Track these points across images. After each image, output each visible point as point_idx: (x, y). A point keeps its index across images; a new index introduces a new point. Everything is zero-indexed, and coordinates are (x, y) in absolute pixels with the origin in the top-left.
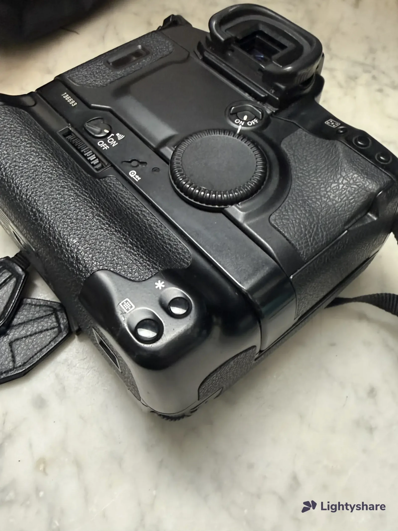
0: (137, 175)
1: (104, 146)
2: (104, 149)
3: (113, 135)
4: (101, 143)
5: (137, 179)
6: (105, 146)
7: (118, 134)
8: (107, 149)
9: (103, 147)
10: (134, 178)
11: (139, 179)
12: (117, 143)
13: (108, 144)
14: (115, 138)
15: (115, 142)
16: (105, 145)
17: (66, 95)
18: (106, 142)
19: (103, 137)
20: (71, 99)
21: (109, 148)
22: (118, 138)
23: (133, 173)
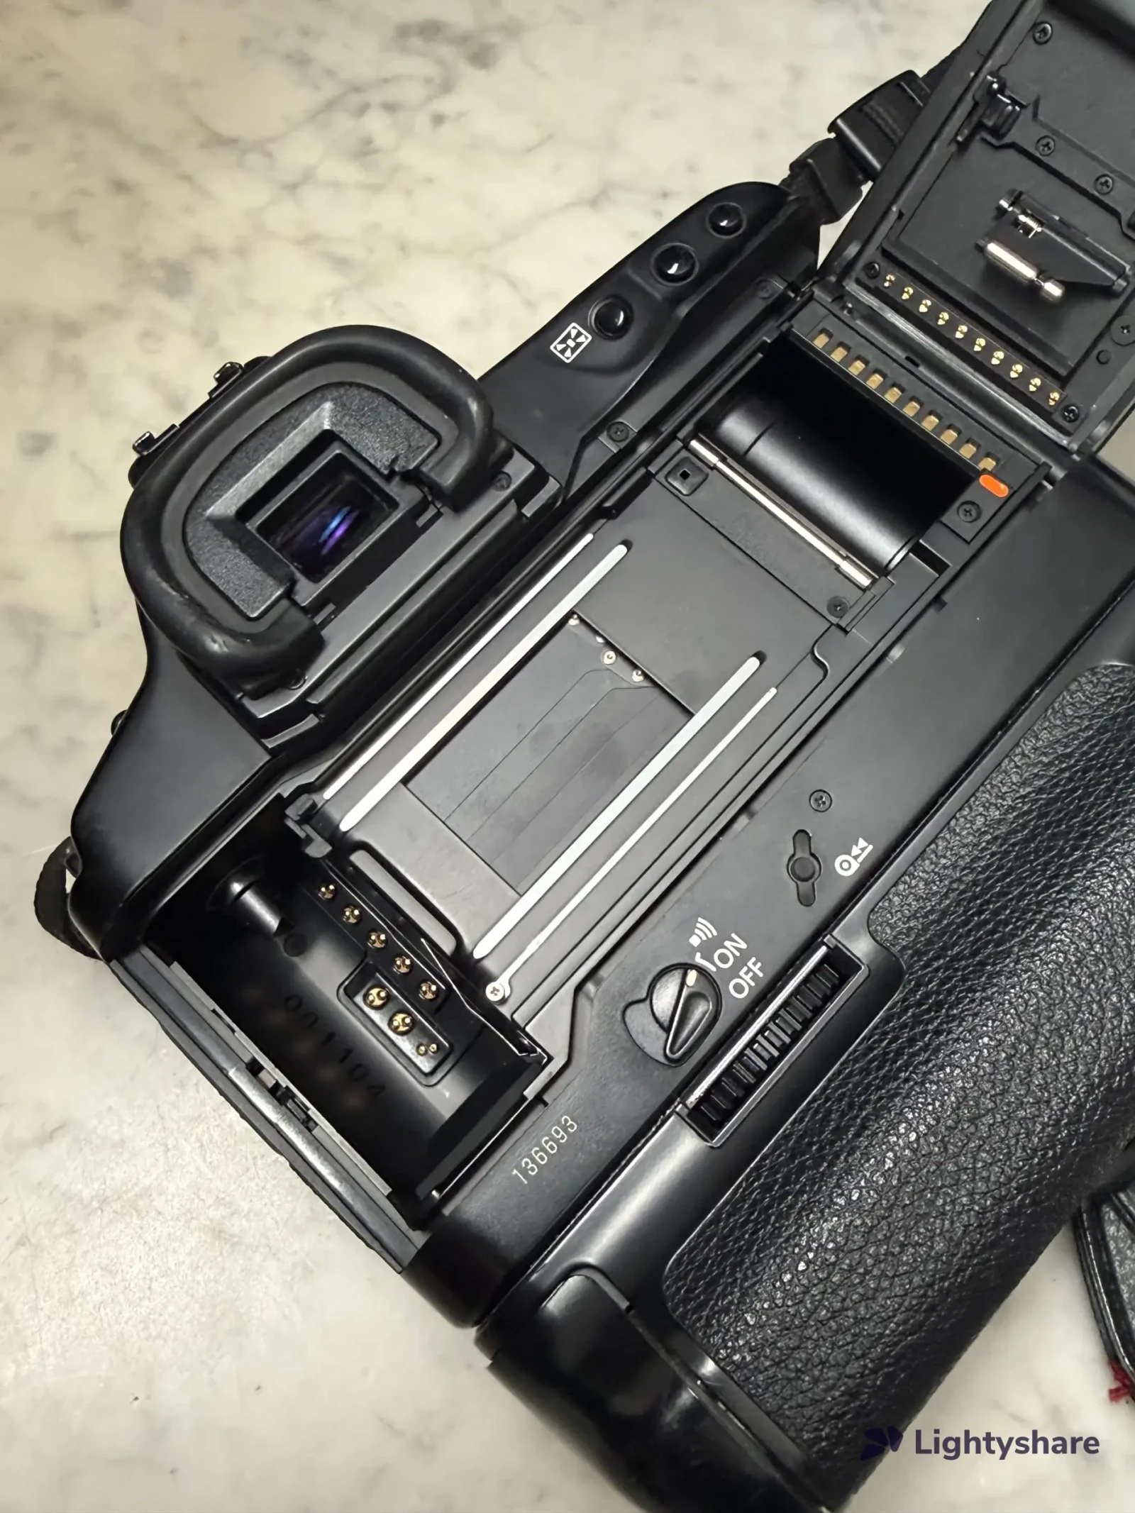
0: (849, 854)
1: (751, 974)
2: (761, 975)
3: (698, 955)
4: (739, 988)
5: (863, 849)
6: (749, 970)
7: (695, 941)
8: (759, 965)
9: (755, 977)
10: (860, 859)
11: (862, 843)
12: (734, 936)
13: (741, 961)
14: (708, 948)
15: (727, 943)
16: (746, 973)
17: (527, 1164)
18: (734, 972)
19: (712, 986)
20: (547, 1138)
21: (754, 959)
22: (710, 936)
23: (845, 865)
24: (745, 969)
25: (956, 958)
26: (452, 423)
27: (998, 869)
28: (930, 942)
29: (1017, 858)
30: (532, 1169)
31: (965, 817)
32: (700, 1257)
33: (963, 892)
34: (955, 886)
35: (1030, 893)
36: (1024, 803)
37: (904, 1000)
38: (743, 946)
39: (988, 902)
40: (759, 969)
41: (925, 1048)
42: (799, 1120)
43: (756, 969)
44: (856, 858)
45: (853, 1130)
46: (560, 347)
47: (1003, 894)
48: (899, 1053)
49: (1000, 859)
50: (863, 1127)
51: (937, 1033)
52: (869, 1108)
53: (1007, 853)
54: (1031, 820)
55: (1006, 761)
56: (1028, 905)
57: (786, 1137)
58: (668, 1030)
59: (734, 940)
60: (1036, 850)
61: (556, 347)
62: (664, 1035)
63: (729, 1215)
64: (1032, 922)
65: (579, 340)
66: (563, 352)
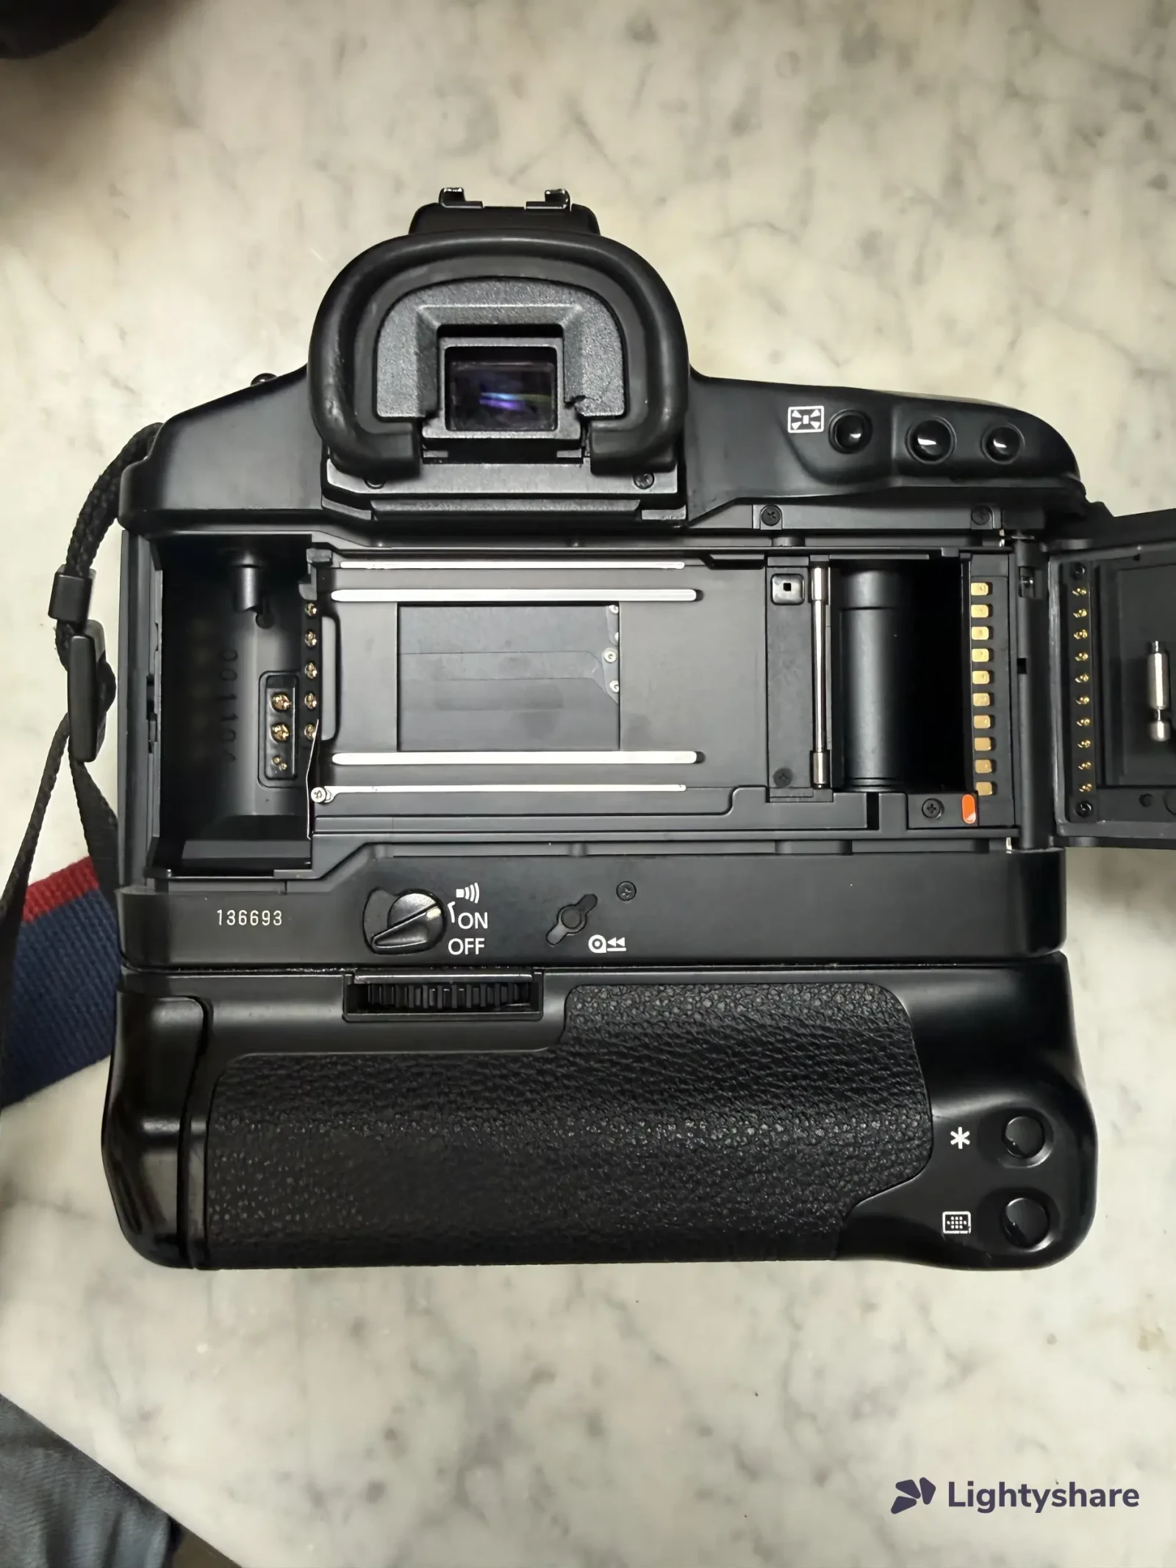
0: (607, 939)
1: (472, 946)
2: (477, 952)
3: (453, 903)
4: (456, 946)
5: (618, 946)
6: (473, 943)
7: (459, 893)
8: (483, 946)
9: (472, 951)
10: (610, 950)
11: (622, 942)
12: (486, 914)
13: (473, 933)
14: (462, 905)
15: (477, 915)
16: (470, 943)
17: (231, 914)
18: (464, 934)
19: (444, 929)
20: (257, 913)
21: (483, 940)
22: (472, 900)
23: (597, 944)
24: (472, 940)
25: (591, 1070)
26: (646, 410)
27: (681, 1046)
28: (590, 1042)
29: (697, 1052)
30: (231, 921)
31: (700, 992)
32: (266, 1072)
33: (646, 1035)
34: (645, 1025)
35: (675, 1083)
36: (743, 1022)
37: (537, 1059)
38: (485, 926)
39: (649, 1058)
40: (480, 949)
41: (510, 1103)
42: (404, 1058)
43: (478, 946)
44: (609, 946)
45: (419, 1102)
46: (797, 415)
47: (661, 1063)
48: (495, 1088)
49: (689, 1041)
50: (425, 1107)
51: (528, 1102)
52: (442, 1100)
53: (696, 1041)
54: (734, 1039)
55: (765, 986)
56: (665, 1090)
57: (385, 1059)
58: (390, 927)
59: (483, 917)
60: (712, 1062)
61: (793, 411)
62: (385, 925)
63: (306, 1068)
64: (654, 1102)
65: (813, 423)
66: (794, 420)
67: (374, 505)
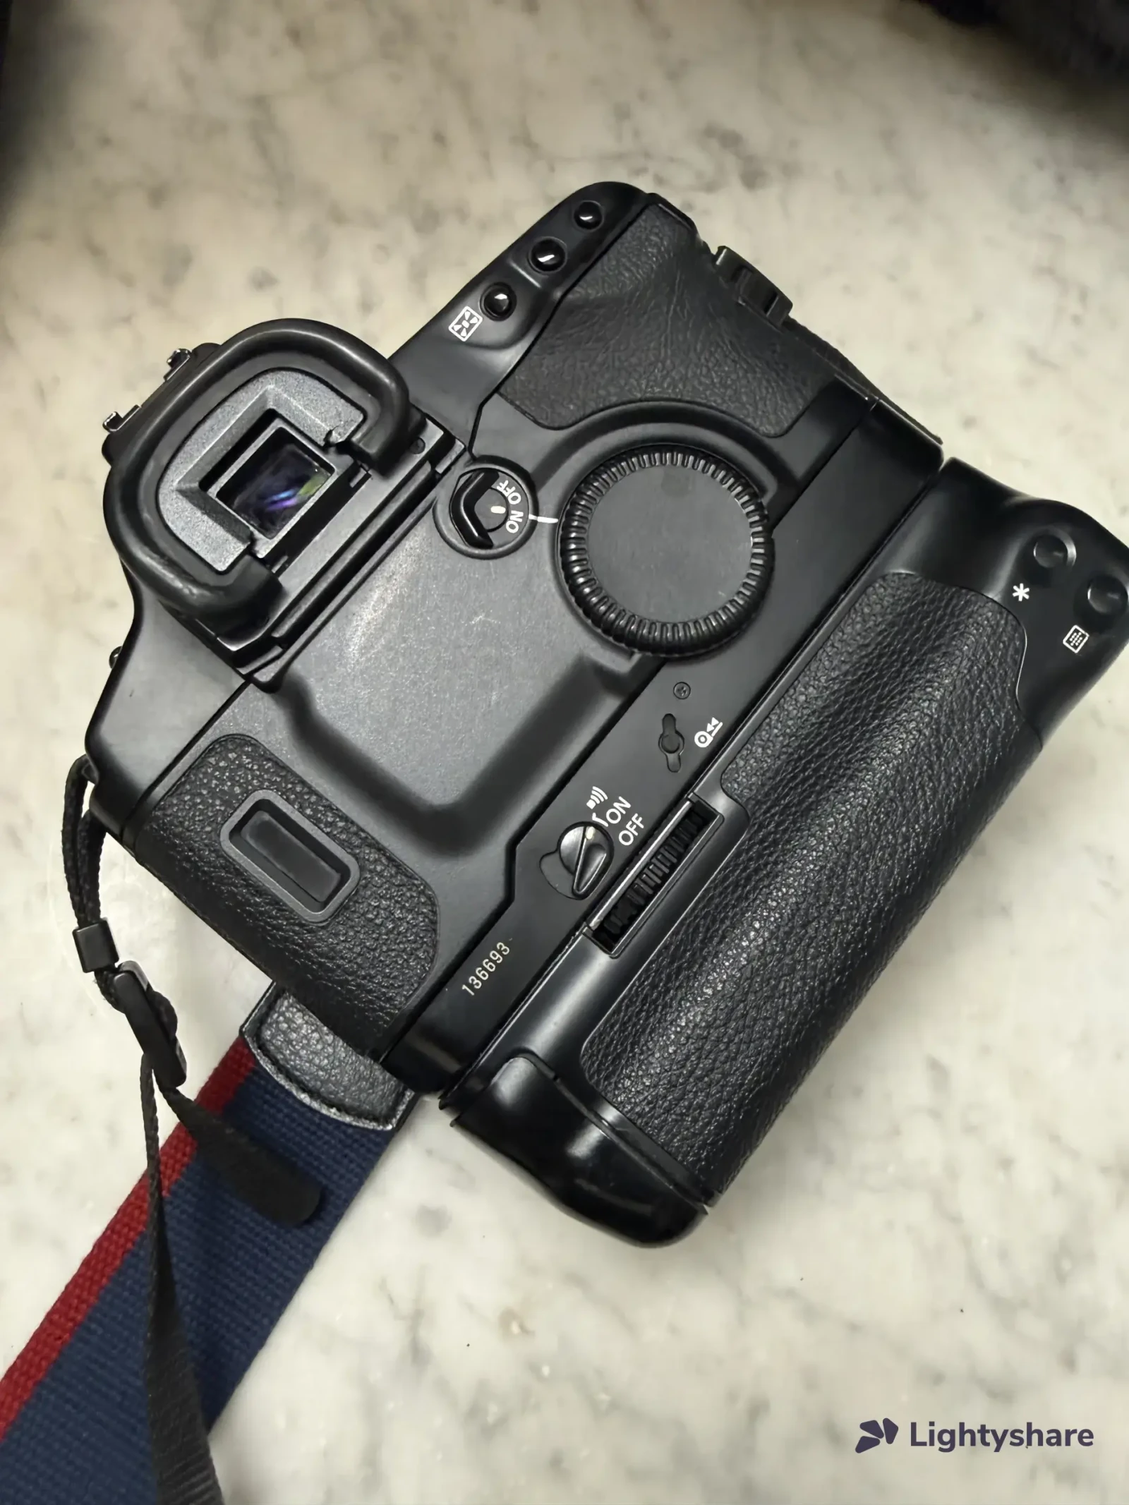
0: (705, 730)
1: (635, 826)
2: (642, 826)
3: (594, 815)
4: (626, 838)
5: (715, 726)
6: (633, 823)
7: (591, 804)
8: (640, 819)
9: (638, 829)
10: (713, 734)
11: (714, 721)
12: (621, 798)
13: (627, 817)
14: (601, 809)
15: (616, 805)
16: (631, 826)
17: (473, 980)
18: (621, 826)
19: (607, 838)
20: (487, 960)
21: (636, 815)
22: (602, 800)
23: (703, 739)
24: (630, 823)
25: (787, 806)
27: (818, 735)
28: (767, 795)
29: (830, 727)
30: (477, 984)
31: (791, 697)
32: (608, 1039)
33: (792, 754)
34: (784, 750)
35: (841, 754)
36: (834, 684)
37: (750, 839)
38: (628, 805)
39: (810, 762)
40: (641, 822)
41: (767, 875)
42: (676, 933)
43: (638, 822)
44: (710, 733)
45: (716, 940)
46: (458, 327)
47: (820, 755)
48: (748, 879)
49: (819, 728)
50: (723, 937)
51: (776, 863)
52: (728, 923)
53: (822, 723)
54: (841, 697)
55: (821, 652)
56: (840, 763)
57: (666, 947)
58: (574, 874)
59: (620, 802)
60: (845, 720)
61: (453, 327)
62: (571, 877)
63: (628, 1007)
64: (843, 776)
65: (472, 322)
66: (459, 332)
67: (277, 635)
